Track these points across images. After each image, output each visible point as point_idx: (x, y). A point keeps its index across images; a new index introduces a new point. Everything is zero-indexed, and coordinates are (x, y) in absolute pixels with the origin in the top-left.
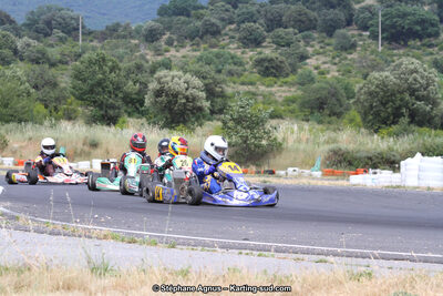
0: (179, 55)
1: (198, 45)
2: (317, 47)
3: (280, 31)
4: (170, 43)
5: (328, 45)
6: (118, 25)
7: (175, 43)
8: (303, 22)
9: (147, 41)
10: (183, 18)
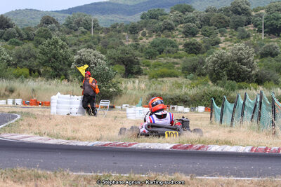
0: (147, 41)
1: (159, 36)
2: (228, 37)
3: (207, 28)
4: (144, 35)
5: (234, 36)
6: (117, 24)
7: (147, 35)
8: (222, 23)
9: (131, 33)
10: (154, 20)
